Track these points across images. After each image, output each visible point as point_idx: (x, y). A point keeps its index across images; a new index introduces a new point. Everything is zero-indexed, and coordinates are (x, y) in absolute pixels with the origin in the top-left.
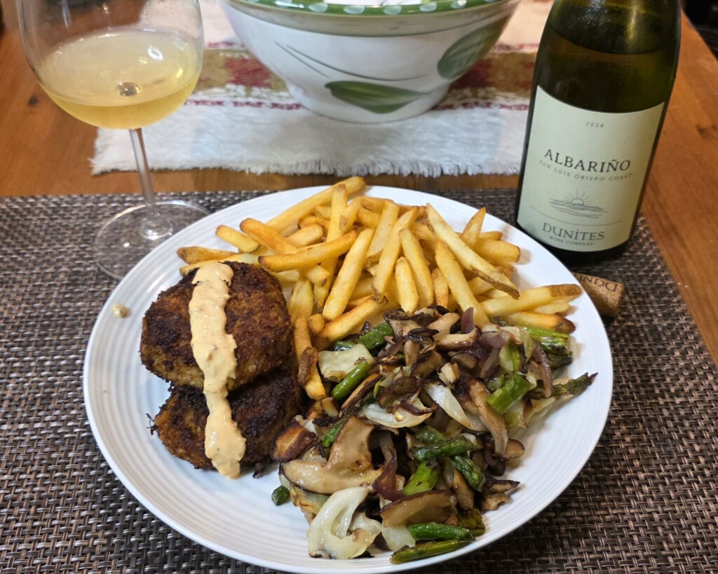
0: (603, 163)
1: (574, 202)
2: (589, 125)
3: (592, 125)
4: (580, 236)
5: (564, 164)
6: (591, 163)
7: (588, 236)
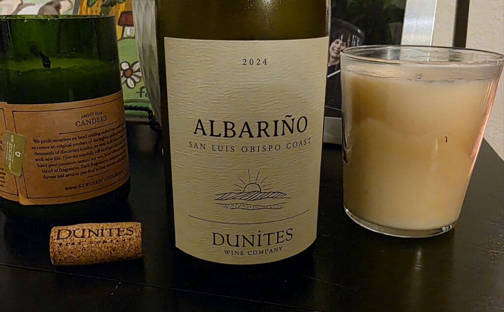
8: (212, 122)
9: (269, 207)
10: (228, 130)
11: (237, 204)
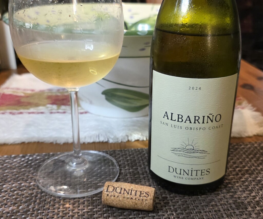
0: (204, 117)
1: (187, 148)
2: (191, 88)
3: (193, 88)
4: (194, 173)
5: (177, 120)
6: (195, 117)
7: (199, 173)
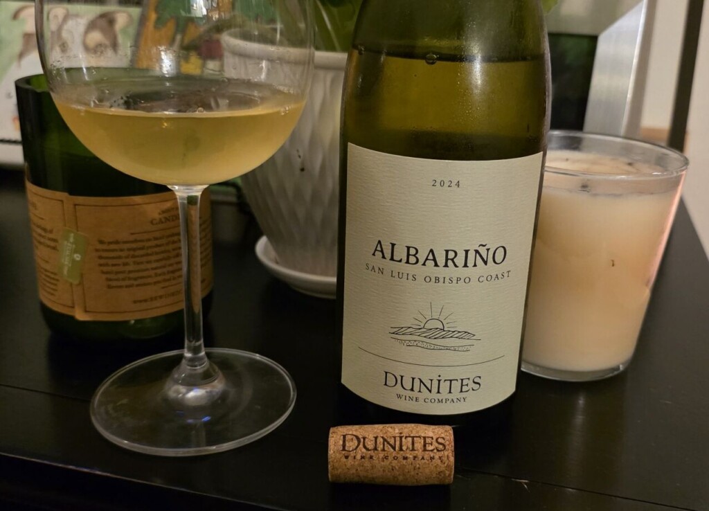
8: (393, 245)
9: (452, 348)
10: (410, 257)
11: (415, 341)
